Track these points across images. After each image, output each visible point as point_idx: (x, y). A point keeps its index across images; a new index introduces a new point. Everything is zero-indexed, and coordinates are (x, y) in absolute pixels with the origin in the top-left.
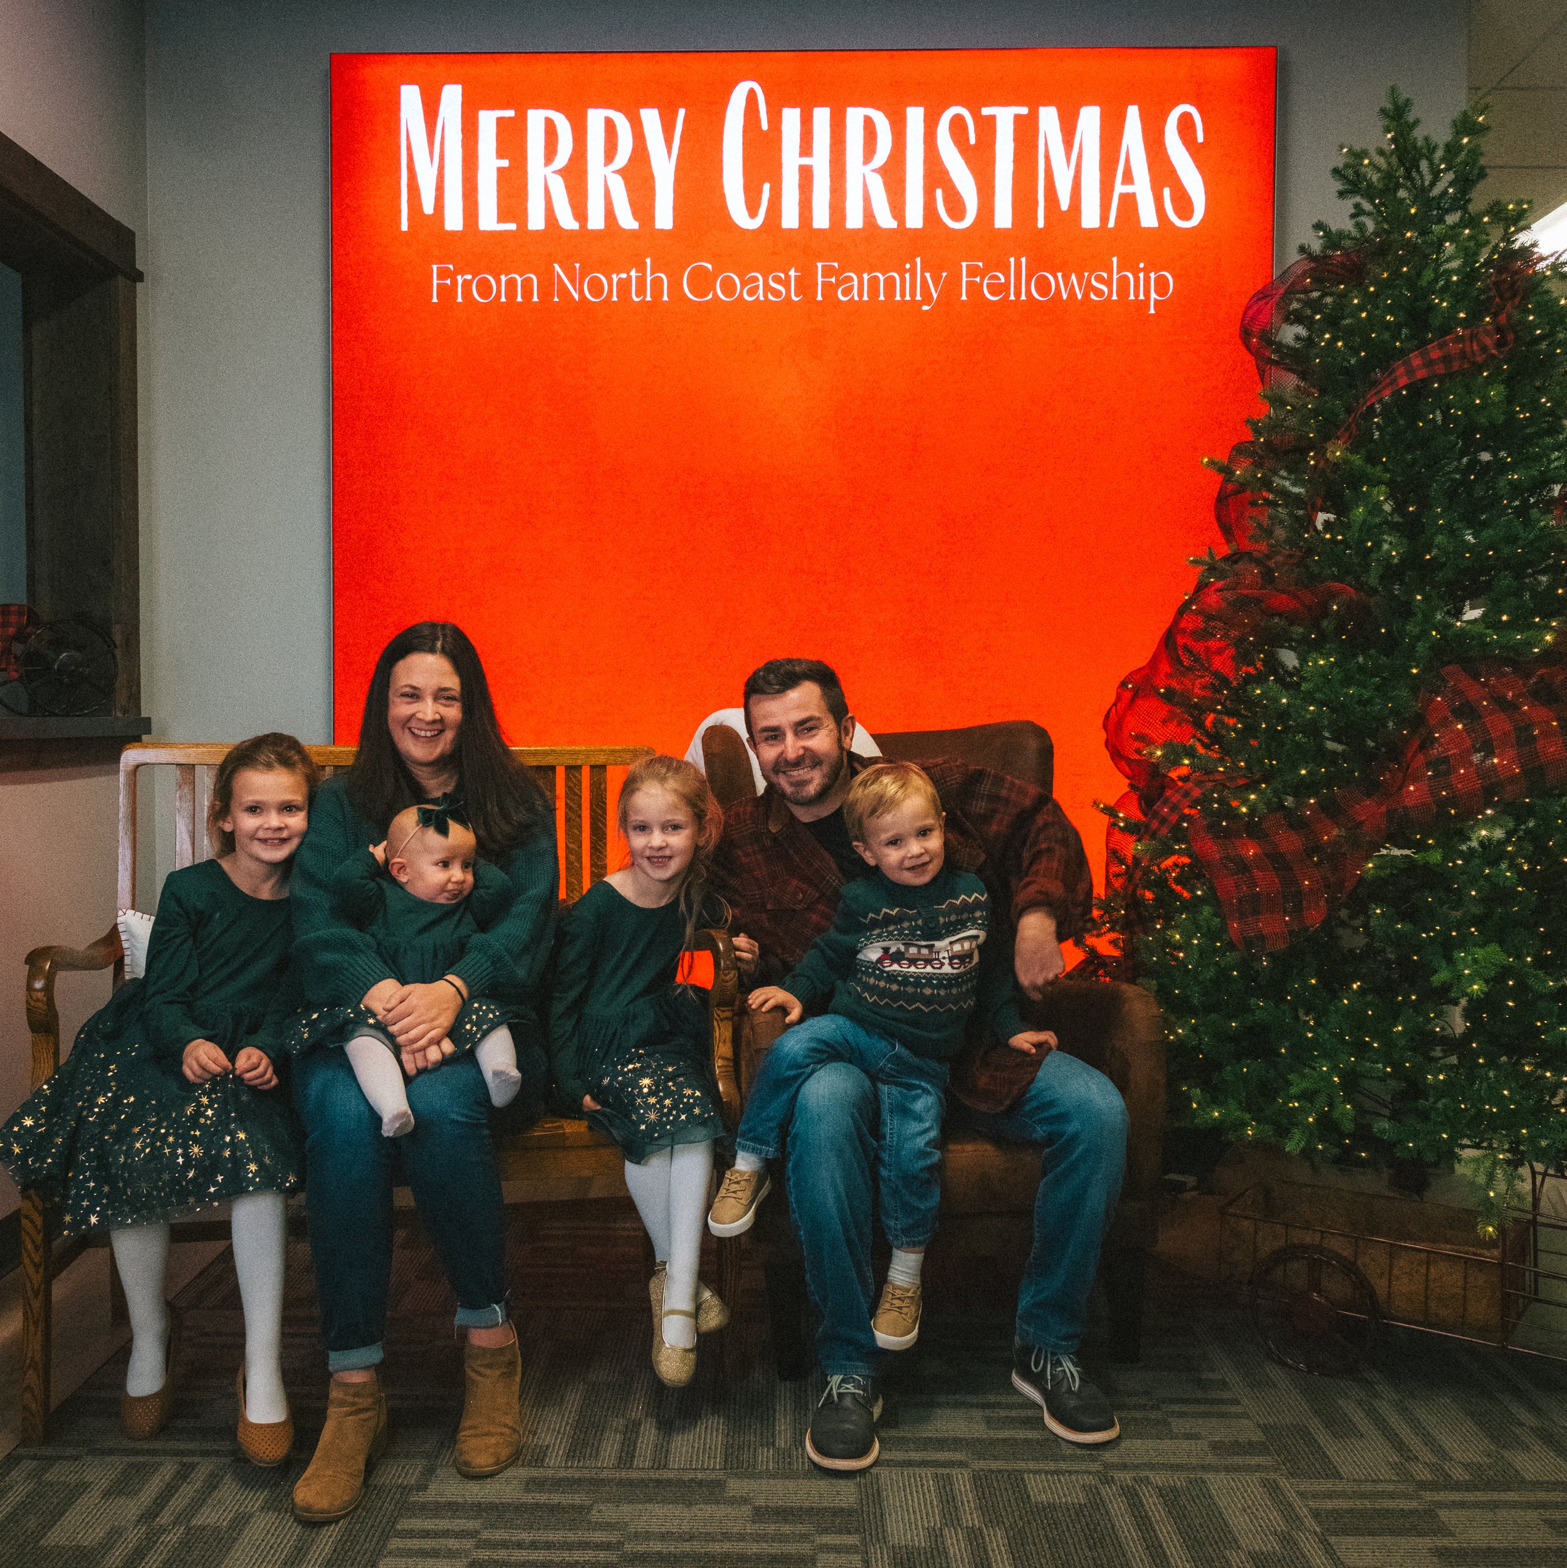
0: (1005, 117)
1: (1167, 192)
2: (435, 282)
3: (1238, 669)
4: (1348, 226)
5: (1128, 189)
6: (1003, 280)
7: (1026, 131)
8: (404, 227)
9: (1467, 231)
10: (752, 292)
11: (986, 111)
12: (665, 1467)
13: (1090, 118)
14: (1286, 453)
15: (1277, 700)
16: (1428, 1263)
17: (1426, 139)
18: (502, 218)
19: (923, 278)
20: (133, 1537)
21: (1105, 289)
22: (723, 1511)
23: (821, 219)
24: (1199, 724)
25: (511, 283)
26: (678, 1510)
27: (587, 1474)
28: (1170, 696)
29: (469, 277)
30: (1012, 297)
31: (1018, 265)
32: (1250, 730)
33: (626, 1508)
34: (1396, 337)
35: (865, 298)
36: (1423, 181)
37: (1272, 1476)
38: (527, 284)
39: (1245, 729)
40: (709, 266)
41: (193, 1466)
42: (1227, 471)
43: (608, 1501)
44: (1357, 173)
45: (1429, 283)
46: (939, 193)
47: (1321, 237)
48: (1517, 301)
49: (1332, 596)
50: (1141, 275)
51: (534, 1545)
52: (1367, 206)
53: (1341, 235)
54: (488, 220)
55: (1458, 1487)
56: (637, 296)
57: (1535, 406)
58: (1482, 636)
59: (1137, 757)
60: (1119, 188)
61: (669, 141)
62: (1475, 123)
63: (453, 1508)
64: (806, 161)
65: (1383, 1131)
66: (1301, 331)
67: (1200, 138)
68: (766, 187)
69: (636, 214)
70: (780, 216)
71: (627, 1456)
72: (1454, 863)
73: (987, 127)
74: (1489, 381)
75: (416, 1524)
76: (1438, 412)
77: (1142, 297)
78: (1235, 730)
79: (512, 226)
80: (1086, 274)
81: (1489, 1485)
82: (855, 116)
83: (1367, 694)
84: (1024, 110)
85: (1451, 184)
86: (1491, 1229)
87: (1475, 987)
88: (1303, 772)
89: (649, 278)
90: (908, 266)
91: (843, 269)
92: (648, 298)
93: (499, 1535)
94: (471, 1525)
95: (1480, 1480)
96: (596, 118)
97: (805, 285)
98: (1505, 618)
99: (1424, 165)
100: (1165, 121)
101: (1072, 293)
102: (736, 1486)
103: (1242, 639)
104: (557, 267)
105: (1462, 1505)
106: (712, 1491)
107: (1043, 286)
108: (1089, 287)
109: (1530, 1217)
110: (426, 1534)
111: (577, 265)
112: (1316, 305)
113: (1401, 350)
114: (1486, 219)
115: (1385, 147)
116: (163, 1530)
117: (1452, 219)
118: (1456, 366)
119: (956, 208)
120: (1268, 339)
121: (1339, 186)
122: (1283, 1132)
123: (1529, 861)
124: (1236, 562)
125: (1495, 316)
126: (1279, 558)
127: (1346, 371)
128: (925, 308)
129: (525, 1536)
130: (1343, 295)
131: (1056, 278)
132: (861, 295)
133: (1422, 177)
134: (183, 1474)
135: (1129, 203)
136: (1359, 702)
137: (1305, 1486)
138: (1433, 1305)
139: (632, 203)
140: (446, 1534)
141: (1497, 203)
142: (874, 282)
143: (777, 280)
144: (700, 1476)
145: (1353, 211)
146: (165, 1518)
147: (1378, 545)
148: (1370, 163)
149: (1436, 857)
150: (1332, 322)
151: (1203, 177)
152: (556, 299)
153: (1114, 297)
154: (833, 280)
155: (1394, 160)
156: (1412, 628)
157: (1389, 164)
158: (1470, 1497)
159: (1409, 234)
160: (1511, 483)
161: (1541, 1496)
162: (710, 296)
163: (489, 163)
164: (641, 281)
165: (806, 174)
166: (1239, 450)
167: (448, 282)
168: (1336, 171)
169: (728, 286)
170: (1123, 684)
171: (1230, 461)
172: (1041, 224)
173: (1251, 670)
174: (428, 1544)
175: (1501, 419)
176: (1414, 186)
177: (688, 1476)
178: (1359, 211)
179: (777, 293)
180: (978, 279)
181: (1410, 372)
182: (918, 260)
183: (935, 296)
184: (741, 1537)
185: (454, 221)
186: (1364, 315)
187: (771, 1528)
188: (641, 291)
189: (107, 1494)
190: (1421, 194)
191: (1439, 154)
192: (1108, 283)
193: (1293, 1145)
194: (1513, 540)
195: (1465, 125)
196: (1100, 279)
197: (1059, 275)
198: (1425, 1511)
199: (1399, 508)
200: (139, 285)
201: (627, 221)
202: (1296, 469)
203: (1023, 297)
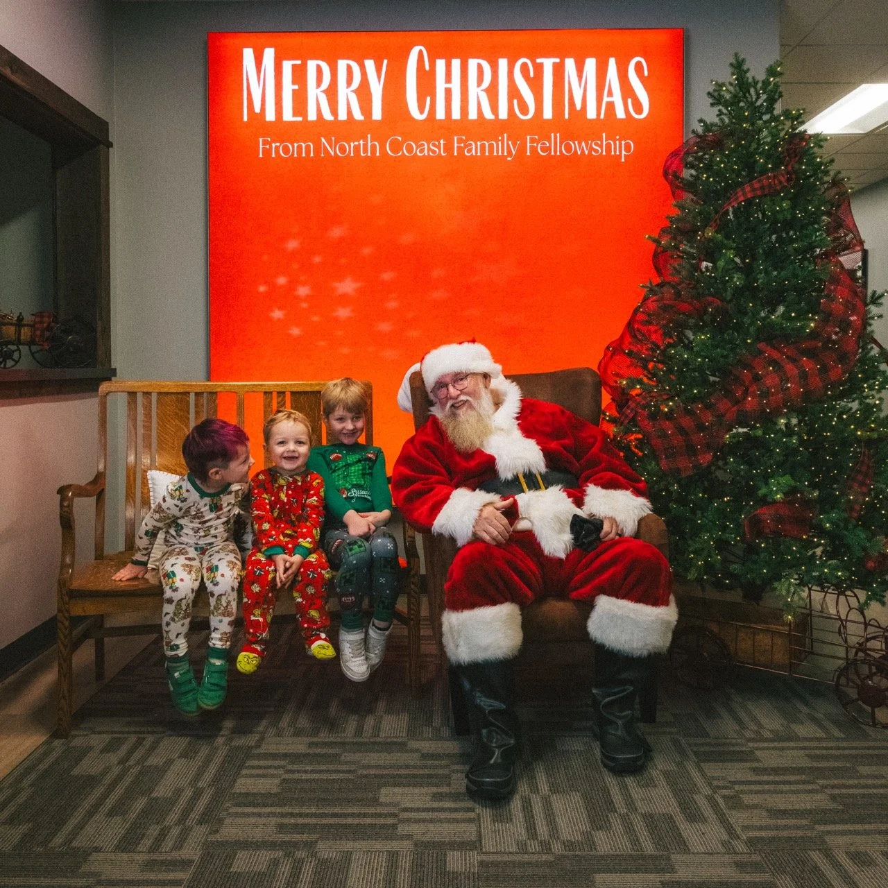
0: (548, 64)
1: (630, 101)
2: (261, 146)
3: (663, 340)
4: (716, 120)
5: (610, 99)
6: (548, 145)
7: (559, 71)
8: (245, 119)
9: (773, 124)
10: (422, 151)
11: (539, 61)
12: (378, 736)
13: (591, 64)
14: (687, 233)
15: (681, 355)
16: (754, 634)
17: (753, 78)
18: (295, 115)
19: (508, 144)
20: (116, 770)
21: (599, 149)
22: (405, 755)
23: (456, 115)
24: (645, 367)
25: (300, 148)
26: (383, 755)
27: (339, 740)
28: (630, 354)
29: (278, 144)
30: (553, 153)
31: (555, 138)
32: (670, 371)
33: (357, 755)
34: (738, 176)
35: (479, 154)
36: (752, 98)
37: (676, 736)
38: (308, 148)
39: (667, 370)
40: (400, 139)
41: (144, 739)
42: (657, 242)
43: (350, 752)
44: (719, 94)
45: (755, 149)
46: (515, 102)
47: (702, 126)
48: (797, 159)
49: (710, 304)
50: (617, 142)
51: (312, 772)
52: (725, 111)
53: (712, 125)
54: (288, 115)
55: (766, 740)
56: (364, 153)
57: (806, 210)
58: (782, 324)
59: (615, 384)
60: (606, 99)
61: (379, 77)
62: (776, 71)
63: (274, 756)
64: (448, 86)
65: (735, 569)
66: (693, 172)
67: (646, 73)
68: (428, 99)
69: (363, 113)
70: (435, 114)
71: (359, 731)
72: (769, 436)
73: (539, 69)
74: (783, 199)
75: (256, 763)
76: (760, 213)
77: (618, 153)
78: (663, 371)
79: (300, 119)
80: (590, 142)
81: (781, 739)
82: (473, 63)
83: (726, 353)
84: (557, 60)
85: (765, 101)
86: (790, 617)
87: (778, 496)
88: (695, 391)
89: (369, 144)
90: (500, 138)
91: (467, 140)
92: (369, 154)
93: (295, 767)
94: (283, 763)
95: (778, 737)
96: (342, 64)
97: (449, 148)
98: (793, 315)
99: (752, 91)
100: (628, 65)
101: (583, 151)
102: (413, 744)
103: (666, 326)
104: (323, 140)
105: (768, 748)
106: (401, 747)
107: (568, 148)
108: (592, 148)
109: (808, 612)
110: (260, 767)
111: (333, 138)
112: (700, 159)
113: (741, 182)
114: (782, 118)
115: (733, 82)
116: (130, 767)
117: (766, 117)
118: (767, 191)
119: (524, 109)
120: (677, 177)
121: (711, 101)
122: (687, 570)
123: (807, 435)
124: (662, 287)
125: (786, 166)
126: (684, 285)
127: (716, 192)
128: (509, 159)
129: (309, 768)
130: (712, 155)
131: (575, 144)
132: (476, 153)
133: (751, 96)
134: (139, 742)
135: (611, 106)
136: (722, 356)
137: (692, 741)
138: (756, 654)
139: (361, 108)
140: (270, 767)
141: (787, 110)
142: (483, 147)
143: (434, 145)
144: (395, 740)
145: (718, 113)
146: (131, 763)
147: (731, 278)
148: (726, 89)
149: (760, 432)
150: (708, 168)
151: (648, 93)
152: (322, 155)
153: (604, 153)
154: (462, 145)
155: (737, 88)
156: (747, 320)
157: (735, 90)
158: (771, 745)
159: (745, 125)
160: (795, 249)
161: (807, 744)
162: (400, 154)
163: (288, 87)
164: (365, 146)
165: (448, 92)
166: (664, 231)
167: (268, 147)
168: (709, 93)
169: (410, 149)
170: (608, 348)
171: (660, 237)
172: (567, 116)
173: (671, 341)
174: (261, 772)
175: (789, 217)
176: (747, 100)
177: (389, 740)
178: (720, 113)
179: (434, 152)
180: (535, 145)
181: (745, 194)
182: (505, 135)
183: (514, 153)
184: (415, 767)
185: (270, 116)
186: (722, 165)
187: (429, 763)
188: (365, 151)
189: (102, 752)
190: (751, 104)
191: (760, 85)
192: (601, 146)
193: (692, 576)
194: (795, 276)
195: (771, 72)
196: (596, 144)
197: (576, 142)
198: (749, 752)
199: (743, 260)
200: (110, 149)
201: (358, 115)
202: (691, 240)
203: (558, 153)
